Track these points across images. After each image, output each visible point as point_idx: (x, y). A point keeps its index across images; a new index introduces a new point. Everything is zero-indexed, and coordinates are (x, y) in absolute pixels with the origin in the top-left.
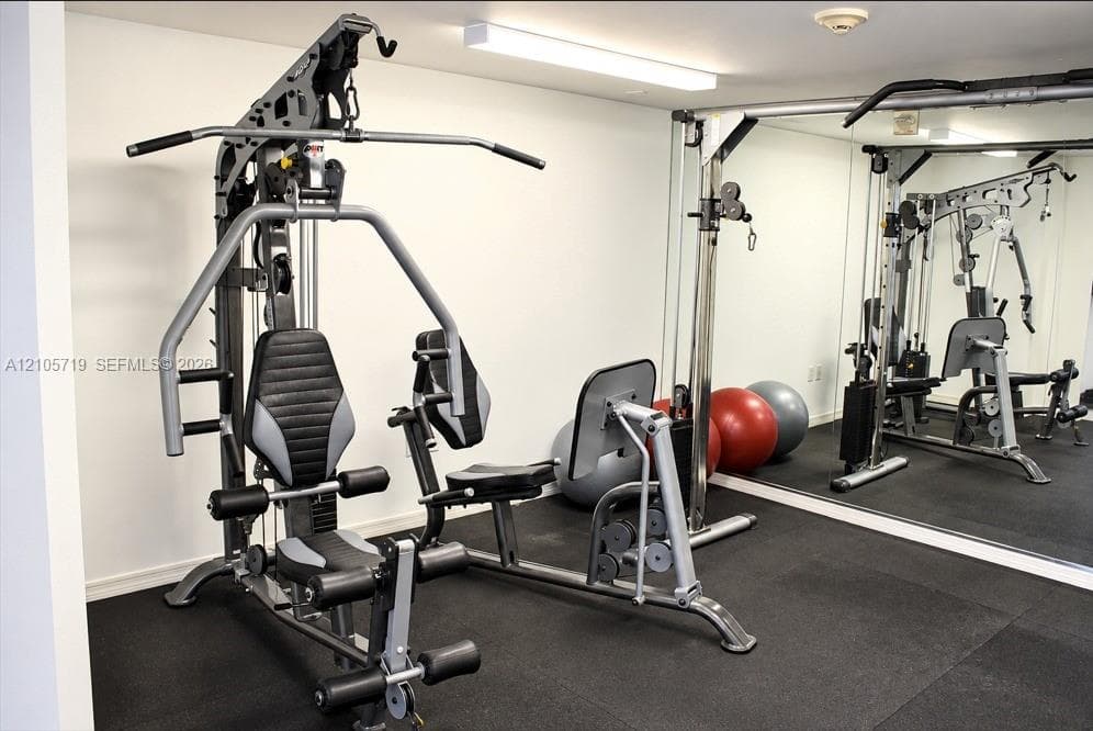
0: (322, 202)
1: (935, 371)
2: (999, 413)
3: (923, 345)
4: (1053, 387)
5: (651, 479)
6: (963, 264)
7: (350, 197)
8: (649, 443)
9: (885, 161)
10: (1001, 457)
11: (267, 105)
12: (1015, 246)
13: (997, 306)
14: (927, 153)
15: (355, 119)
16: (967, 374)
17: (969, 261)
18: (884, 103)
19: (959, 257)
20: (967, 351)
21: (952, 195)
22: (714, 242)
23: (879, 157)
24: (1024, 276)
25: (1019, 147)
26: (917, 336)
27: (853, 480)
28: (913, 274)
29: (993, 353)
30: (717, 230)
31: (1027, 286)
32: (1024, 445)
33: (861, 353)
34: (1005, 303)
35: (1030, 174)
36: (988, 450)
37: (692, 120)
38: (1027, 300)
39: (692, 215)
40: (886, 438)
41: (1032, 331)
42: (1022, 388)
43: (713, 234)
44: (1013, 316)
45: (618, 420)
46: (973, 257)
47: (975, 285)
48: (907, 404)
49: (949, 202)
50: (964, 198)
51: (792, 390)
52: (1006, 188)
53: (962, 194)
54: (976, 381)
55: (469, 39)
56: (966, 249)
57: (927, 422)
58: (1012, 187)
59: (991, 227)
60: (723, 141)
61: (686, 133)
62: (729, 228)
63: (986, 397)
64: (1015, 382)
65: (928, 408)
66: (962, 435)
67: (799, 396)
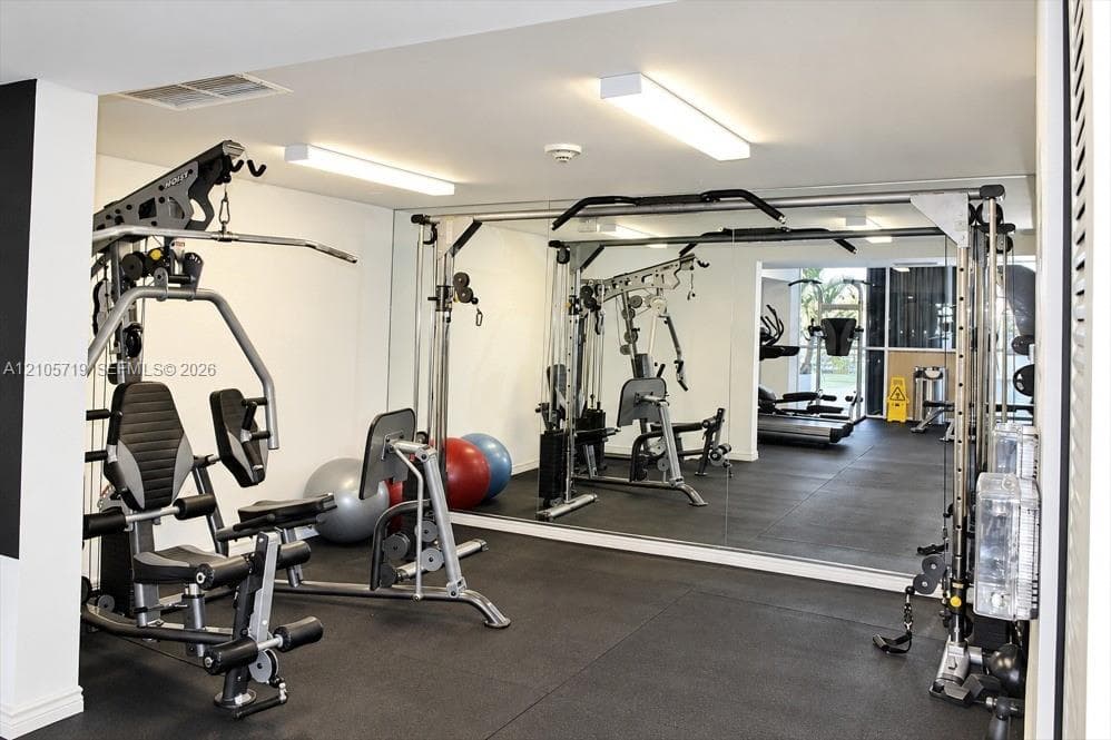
0: (178, 285)
1: (610, 421)
2: (664, 453)
3: (599, 404)
4: (705, 433)
5: (424, 498)
6: (627, 336)
7: (205, 283)
8: (423, 471)
9: (568, 253)
10: (670, 488)
11: (129, 207)
12: (668, 322)
13: (657, 369)
14: (602, 245)
15: (227, 223)
16: (637, 422)
17: (632, 334)
18: (580, 213)
19: (624, 330)
20: (636, 406)
21: (617, 281)
22: (449, 320)
23: (563, 251)
24: (677, 345)
25: (671, 241)
26: (592, 397)
27: (553, 512)
28: (588, 345)
29: (659, 405)
30: (450, 310)
31: (679, 353)
32: (686, 479)
33: (551, 412)
34: (663, 366)
35: (678, 263)
36: (659, 483)
37: (428, 222)
38: (680, 364)
39: (430, 299)
40: (576, 481)
41: (686, 389)
42: (681, 435)
43: (447, 314)
44: (670, 375)
45: (395, 454)
46: (635, 330)
47: (639, 352)
48: (590, 450)
49: (614, 286)
50: (626, 284)
51: (496, 441)
52: (660, 274)
53: (624, 279)
54: (643, 429)
55: (288, 157)
56: (629, 324)
57: (605, 468)
58: (664, 272)
59: (650, 306)
60: (457, 239)
61: (424, 232)
62: (460, 310)
63: (652, 441)
64: (678, 429)
65: (606, 458)
66: (637, 474)
67: (502, 446)
